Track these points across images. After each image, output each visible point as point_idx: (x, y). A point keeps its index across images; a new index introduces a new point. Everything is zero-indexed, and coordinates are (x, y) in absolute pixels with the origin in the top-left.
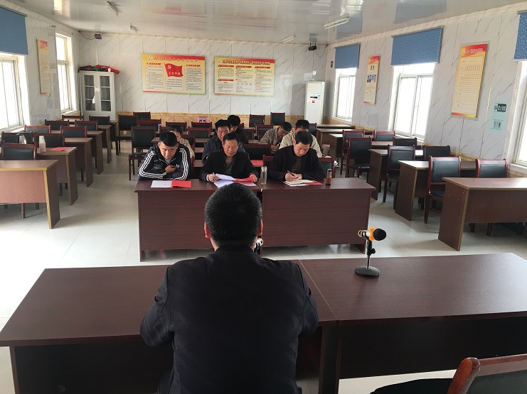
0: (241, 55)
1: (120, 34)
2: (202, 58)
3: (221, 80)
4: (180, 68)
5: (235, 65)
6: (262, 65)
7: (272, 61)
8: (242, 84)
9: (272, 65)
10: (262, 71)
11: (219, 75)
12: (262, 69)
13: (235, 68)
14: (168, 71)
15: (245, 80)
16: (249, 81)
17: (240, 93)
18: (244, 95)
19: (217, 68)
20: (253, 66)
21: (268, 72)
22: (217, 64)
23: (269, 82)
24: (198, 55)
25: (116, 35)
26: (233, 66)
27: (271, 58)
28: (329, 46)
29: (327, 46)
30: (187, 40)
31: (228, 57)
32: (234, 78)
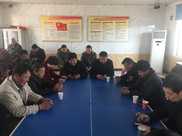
0: (106, 15)
1: (26, 4)
2: (80, 18)
3: (92, 32)
4: (65, 25)
5: (102, 22)
6: (120, 21)
7: (127, 18)
8: (107, 34)
9: (127, 21)
10: (120, 25)
11: (91, 28)
12: (120, 24)
13: (102, 23)
14: (58, 27)
15: (109, 31)
16: (111, 32)
17: (105, 40)
18: (108, 41)
19: (90, 24)
20: (114, 22)
21: (124, 25)
22: (90, 21)
23: (125, 32)
24: (77, 15)
25: (24, 5)
26: (100, 22)
27: (126, 15)
28: (168, 6)
29: (167, 6)
30: (70, 6)
31: (97, 16)
32: (101, 30)
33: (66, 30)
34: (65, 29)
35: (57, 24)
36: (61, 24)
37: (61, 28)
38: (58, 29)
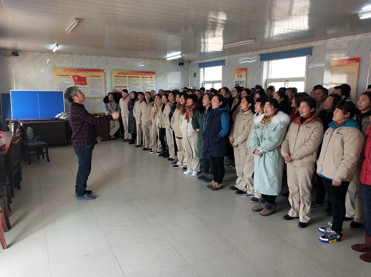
0: (131, 69)
1: (34, 52)
2: (102, 71)
3: (117, 87)
4: (85, 78)
6: (147, 76)
7: (154, 73)
9: (153, 76)
11: (116, 83)
12: (147, 79)
13: (127, 78)
15: (135, 87)
16: (138, 87)
19: (114, 78)
20: (141, 76)
21: (151, 80)
22: (113, 75)
24: (98, 68)
25: (30, 53)
26: (126, 77)
27: (152, 70)
28: (191, 63)
29: (189, 62)
30: (90, 57)
31: (122, 70)
32: (127, 85)
33: (86, 84)
34: (84, 83)
35: (74, 77)
36: (79, 77)
37: (79, 82)
38: (75, 82)
